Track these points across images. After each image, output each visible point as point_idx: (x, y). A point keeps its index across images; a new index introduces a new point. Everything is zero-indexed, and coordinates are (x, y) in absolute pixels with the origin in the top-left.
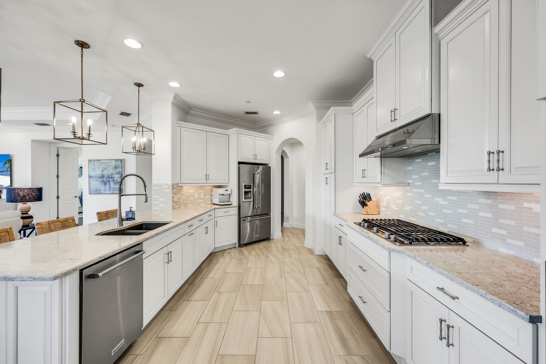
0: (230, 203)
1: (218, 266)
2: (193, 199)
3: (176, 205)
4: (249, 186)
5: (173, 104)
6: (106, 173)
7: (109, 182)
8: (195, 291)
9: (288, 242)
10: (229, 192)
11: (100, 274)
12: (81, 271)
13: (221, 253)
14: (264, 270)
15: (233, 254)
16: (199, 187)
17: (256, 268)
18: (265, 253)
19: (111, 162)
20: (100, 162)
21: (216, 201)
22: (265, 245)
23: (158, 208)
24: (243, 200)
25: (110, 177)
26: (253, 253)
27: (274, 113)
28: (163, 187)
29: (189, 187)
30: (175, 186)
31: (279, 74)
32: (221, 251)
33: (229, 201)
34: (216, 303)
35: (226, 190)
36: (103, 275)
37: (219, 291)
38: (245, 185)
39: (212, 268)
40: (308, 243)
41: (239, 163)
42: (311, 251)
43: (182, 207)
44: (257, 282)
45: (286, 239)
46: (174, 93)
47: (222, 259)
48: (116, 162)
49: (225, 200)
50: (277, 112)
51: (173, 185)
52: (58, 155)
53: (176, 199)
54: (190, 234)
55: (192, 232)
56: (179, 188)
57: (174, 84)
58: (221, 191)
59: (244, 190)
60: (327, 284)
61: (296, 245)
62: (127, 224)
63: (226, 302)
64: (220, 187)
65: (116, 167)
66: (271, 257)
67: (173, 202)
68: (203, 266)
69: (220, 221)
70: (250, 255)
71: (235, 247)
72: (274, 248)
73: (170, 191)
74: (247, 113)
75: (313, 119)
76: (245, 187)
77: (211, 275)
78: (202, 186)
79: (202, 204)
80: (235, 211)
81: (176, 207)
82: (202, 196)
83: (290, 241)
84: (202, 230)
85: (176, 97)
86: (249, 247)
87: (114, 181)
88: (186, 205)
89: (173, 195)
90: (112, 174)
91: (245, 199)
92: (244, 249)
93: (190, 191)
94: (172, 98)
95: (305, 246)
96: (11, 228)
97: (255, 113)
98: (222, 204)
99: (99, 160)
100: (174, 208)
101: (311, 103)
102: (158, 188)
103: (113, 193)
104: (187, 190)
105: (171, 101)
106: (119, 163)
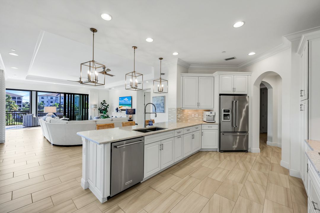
0: (214, 121)
1: (199, 160)
2: (191, 117)
3: (180, 120)
4: (228, 111)
5: (178, 65)
6: (158, 103)
7: (159, 107)
8: (178, 170)
9: (265, 157)
10: (213, 114)
11: (118, 147)
12: (111, 143)
13: (205, 153)
14: (229, 173)
15: (212, 155)
16: (195, 110)
17: (224, 169)
18: (238, 161)
19: (160, 98)
20: (157, 97)
21: (205, 120)
22: (241, 155)
23: (170, 121)
24: (223, 120)
25: (160, 105)
26: (228, 158)
27: (249, 54)
28: (173, 109)
29: (189, 110)
30: (179, 110)
31: (239, 24)
32: (206, 151)
33: (214, 120)
34: (185, 182)
35: (211, 113)
36: (119, 147)
37: (191, 175)
38: (224, 110)
39: (195, 160)
40: (284, 162)
41: (220, 95)
42: (286, 171)
43: (184, 121)
44: (219, 179)
45: (264, 154)
46: (178, 59)
47: (204, 156)
48: (162, 98)
49: (211, 119)
50: (252, 54)
51: (177, 109)
52: (145, 96)
53: (179, 117)
54: (179, 136)
55: (180, 136)
56: (181, 110)
57: (175, 54)
58: (208, 113)
59: (223, 113)
60: (288, 206)
61: (272, 162)
62: (148, 127)
63: (191, 183)
64: (209, 111)
65: (162, 100)
66: (241, 165)
67: (178, 118)
68: (190, 158)
69: (205, 132)
70: (225, 159)
71: (217, 151)
72: (247, 159)
73: (176, 112)
74: (227, 60)
75: (290, 51)
76: (224, 111)
77: (191, 165)
78: (197, 110)
79: (196, 121)
80: (216, 127)
81: (180, 121)
82: (197, 116)
83: (267, 157)
84: (189, 136)
85: (179, 60)
86: (226, 154)
87: (161, 106)
88: (187, 120)
89: (178, 114)
90: (160, 103)
91: (224, 119)
92: (222, 154)
93: (190, 113)
94: (177, 61)
95: (281, 165)
96: (114, 124)
97: (233, 58)
98: (207, 121)
99: (156, 97)
100: (178, 122)
101: (285, 37)
102: (170, 110)
103: (161, 112)
104: (187, 112)
105: (177, 63)
106: (163, 98)
